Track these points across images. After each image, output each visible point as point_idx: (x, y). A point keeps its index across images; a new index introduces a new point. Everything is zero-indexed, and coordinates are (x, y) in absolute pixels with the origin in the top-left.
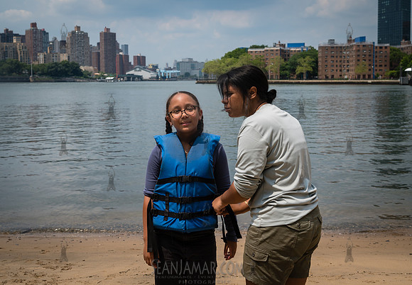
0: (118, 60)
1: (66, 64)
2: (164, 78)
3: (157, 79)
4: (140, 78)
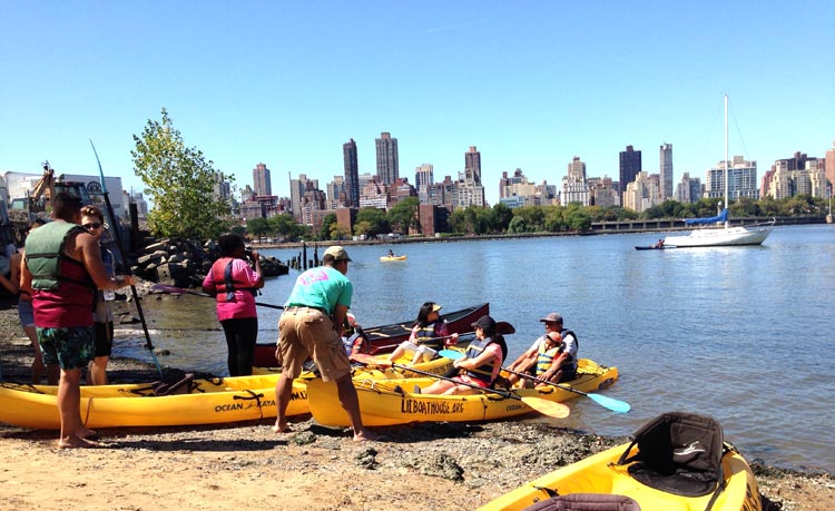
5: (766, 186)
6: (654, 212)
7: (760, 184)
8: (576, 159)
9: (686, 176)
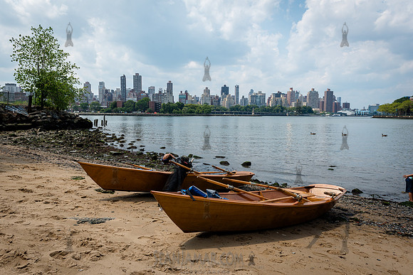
0: (334, 105)
1: (305, 107)
2: (359, 115)
3: (355, 115)
4: (346, 115)
5: (269, 102)
6: (232, 109)
7: (266, 102)
8: (207, 88)
9: (243, 97)
